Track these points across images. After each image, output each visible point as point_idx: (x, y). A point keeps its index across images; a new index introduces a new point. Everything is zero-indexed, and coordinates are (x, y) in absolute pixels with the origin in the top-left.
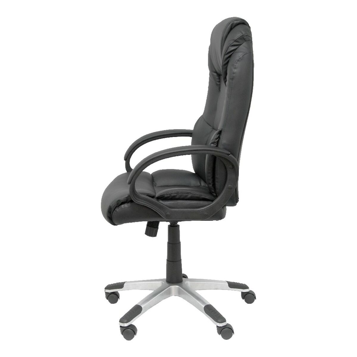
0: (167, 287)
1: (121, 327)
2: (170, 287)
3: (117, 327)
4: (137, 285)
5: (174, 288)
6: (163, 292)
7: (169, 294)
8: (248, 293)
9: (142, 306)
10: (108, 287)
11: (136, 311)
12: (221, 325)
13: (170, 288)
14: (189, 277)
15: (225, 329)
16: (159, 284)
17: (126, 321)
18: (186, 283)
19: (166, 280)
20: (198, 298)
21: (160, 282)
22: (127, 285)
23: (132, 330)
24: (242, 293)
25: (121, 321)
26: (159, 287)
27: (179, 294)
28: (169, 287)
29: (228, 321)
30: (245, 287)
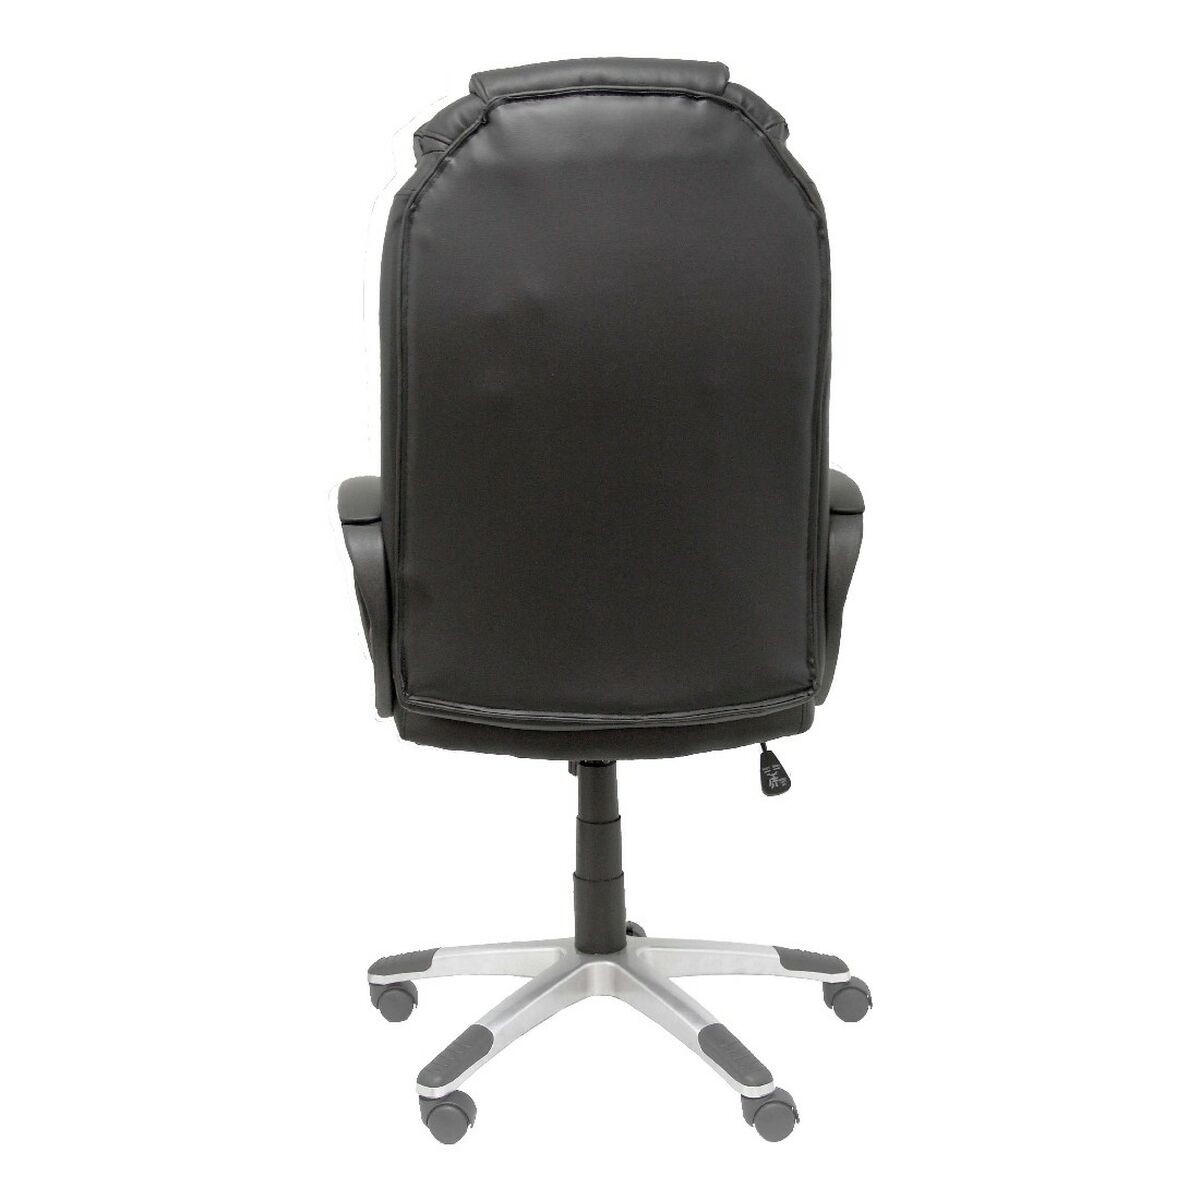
0: (578, 967)
1: (422, 1098)
2: (589, 965)
3: (408, 1098)
4: (477, 958)
5: (600, 968)
6: (561, 982)
7: (583, 989)
8: (845, 986)
9: (495, 1030)
10: (379, 968)
11: (474, 1045)
12: (755, 1092)
13: (584, 970)
14: (650, 933)
15: (769, 1106)
16: (549, 958)
17: (438, 1079)
18: (639, 952)
19: (574, 941)
20: (680, 1003)
21: (552, 949)
22: (444, 958)
23: (459, 1108)
24: (827, 986)
25: (425, 1078)
26: (548, 967)
27: (617, 988)
28: (583, 968)
29: (781, 1081)
30: (834, 965)
